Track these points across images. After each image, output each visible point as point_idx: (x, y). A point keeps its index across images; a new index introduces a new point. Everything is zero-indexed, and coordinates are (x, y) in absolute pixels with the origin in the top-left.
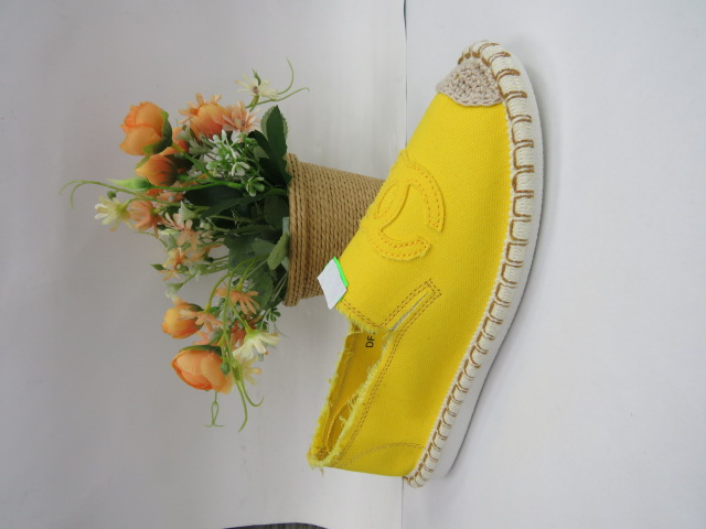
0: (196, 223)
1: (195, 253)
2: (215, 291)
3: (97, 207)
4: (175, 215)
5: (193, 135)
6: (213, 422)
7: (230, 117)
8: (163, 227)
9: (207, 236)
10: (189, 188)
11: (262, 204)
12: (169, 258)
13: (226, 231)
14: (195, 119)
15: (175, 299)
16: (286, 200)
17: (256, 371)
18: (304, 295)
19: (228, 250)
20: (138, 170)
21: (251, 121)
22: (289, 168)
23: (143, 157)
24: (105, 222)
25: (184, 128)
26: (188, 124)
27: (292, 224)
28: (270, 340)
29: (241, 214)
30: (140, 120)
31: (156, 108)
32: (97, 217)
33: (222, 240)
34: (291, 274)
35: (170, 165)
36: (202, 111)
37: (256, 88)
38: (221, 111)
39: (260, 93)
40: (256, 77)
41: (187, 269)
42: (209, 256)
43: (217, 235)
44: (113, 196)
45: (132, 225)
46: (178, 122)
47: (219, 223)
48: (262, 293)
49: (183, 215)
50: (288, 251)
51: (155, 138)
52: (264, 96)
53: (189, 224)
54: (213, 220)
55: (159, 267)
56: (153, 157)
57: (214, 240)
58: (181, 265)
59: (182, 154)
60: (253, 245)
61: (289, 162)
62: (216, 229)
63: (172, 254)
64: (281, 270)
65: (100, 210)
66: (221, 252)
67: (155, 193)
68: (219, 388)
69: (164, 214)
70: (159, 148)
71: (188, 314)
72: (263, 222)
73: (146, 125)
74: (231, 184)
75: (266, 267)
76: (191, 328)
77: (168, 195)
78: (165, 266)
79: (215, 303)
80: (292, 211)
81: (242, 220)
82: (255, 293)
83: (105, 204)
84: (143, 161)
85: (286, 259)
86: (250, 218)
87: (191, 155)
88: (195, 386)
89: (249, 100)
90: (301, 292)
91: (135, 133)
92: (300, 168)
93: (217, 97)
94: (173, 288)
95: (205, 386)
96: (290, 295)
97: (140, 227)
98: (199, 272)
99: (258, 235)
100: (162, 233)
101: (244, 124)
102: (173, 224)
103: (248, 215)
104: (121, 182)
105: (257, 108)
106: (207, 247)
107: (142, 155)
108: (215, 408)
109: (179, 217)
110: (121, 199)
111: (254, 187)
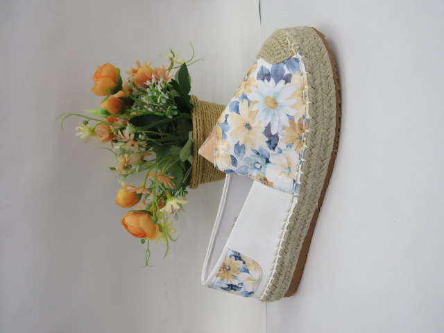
0: (136, 135)
1: (134, 158)
2: (148, 175)
3: (77, 129)
4: (124, 131)
5: (134, 85)
6: (147, 263)
7: (156, 74)
8: (116, 141)
9: (144, 144)
11: (176, 123)
12: (119, 162)
13: (154, 141)
14: (136, 74)
15: (123, 184)
16: (190, 121)
17: (173, 231)
18: (202, 181)
19: (155, 154)
20: (102, 104)
22: (192, 101)
23: (105, 97)
24: (82, 137)
25: (129, 81)
26: (131, 79)
27: (193, 136)
29: (163, 131)
30: (104, 74)
31: (113, 67)
32: (77, 135)
33: (151, 149)
34: (194, 165)
35: (121, 103)
36: (140, 71)
37: (171, 58)
38: (151, 70)
39: (174, 61)
40: (172, 52)
41: (131, 166)
42: (144, 159)
43: (149, 144)
44: (86, 123)
46: (126, 79)
47: (150, 136)
48: (176, 178)
49: (129, 130)
50: (192, 151)
51: (112, 84)
53: (133, 136)
54: (147, 134)
55: (113, 169)
56: (111, 97)
57: (147, 149)
59: (128, 95)
60: (171, 149)
61: (192, 98)
62: (148, 139)
63: (121, 160)
65: (79, 130)
66: (152, 156)
67: (112, 121)
68: (151, 237)
69: (117, 133)
73: (106, 76)
74: (157, 114)
75: (180, 161)
77: (120, 121)
79: (148, 186)
80: (194, 127)
81: (164, 134)
82: (172, 177)
83: (82, 127)
84: (105, 99)
85: (191, 156)
86: (169, 133)
87: (133, 96)
88: (136, 235)
89: (168, 65)
90: (200, 177)
91: (100, 81)
92: (199, 102)
93: (149, 63)
94: (122, 177)
95: (142, 235)
96: (193, 181)
97: (103, 141)
98: (138, 166)
99: (174, 145)
100: (117, 147)
101: (165, 78)
102: (123, 137)
103: (168, 131)
104: (92, 111)
105: (172, 70)
106: (142, 154)
107: (104, 94)
108: (148, 253)
109: (126, 132)
110: (92, 124)
111: (170, 113)
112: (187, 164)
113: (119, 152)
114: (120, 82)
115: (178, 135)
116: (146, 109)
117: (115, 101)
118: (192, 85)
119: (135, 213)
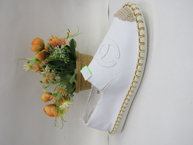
0: (51, 70)
2: (55, 89)
3: (24, 66)
4: (45, 68)
5: (51, 46)
6: (55, 126)
7: (61, 41)
8: (42, 71)
10: (50, 61)
11: (69, 65)
12: (44, 80)
13: (59, 72)
14: (51, 42)
15: (45, 91)
16: (75, 64)
17: (67, 111)
20: (35, 56)
21: (67, 42)
23: (36, 52)
24: (26, 70)
25: (48, 44)
26: (49, 43)
27: (76, 71)
28: (70, 103)
29: (63, 68)
30: (36, 42)
31: (40, 39)
32: (24, 68)
34: (77, 84)
35: (44, 54)
37: (68, 33)
38: (58, 40)
40: (69, 30)
41: (49, 83)
42: (55, 79)
44: (29, 62)
45: (34, 71)
47: (57, 70)
48: (68, 90)
49: (47, 68)
50: (76, 78)
51: (40, 47)
52: (70, 35)
53: (49, 71)
54: (56, 69)
55: (41, 82)
56: (39, 52)
57: (56, 75)
58: (47, 81)
59: (47, 51)
60: (67, 76)
61: (77, 53)
62: (56, 72)
63: (45, 78)
64: (74, 83)
65: (25, 67)
66: (58, 78)
68: (56, 116)
69: (42, 68)
70: (41, 50)
71: (48, 96)
72: (69, 70)
73: (37, 44)
74: (61, 60)
76: (48, 100)
77: (44, 63)
78: (43, 82)
79: (56, 92)
80: (77, 67)
81: (63, 69)
82: (67, 90)
83: (26, 65)
84: (37, 53)
85: (75, 80)
86: (66, 69)
87: (50, 52)
88: (50, 116)
89: (67, 36)
90: (80, 89)
91: (34, 46)
92: (80, 55)
93: (57, 36)
94: (44, 88)
95: (52, 116)
96: (76, 90)
97: (36, 71)
98: (52, 84)
99: (68, 73)
101: (65, 43)
102: (44, 70)
104: (30, 59)
108: (56, 122)
110: (31, 64)
111: (66, 60)
114: (44, 46)
119: (50, 106)
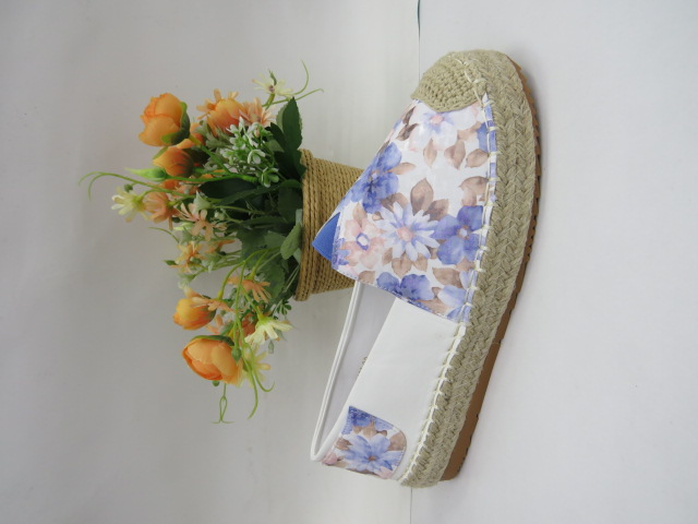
0: (210, 213)
1: (207, 249)
2: (227, 279)
3: (113, 198)
4: (190, 205)
5: (210, 130)
6: (221, 418)
7: (247, 113)
8: (177, 220)
9: (223, 227)
11: (275, 195)
12: (181, 253)
13: (240, 222)
14: (213, 112)
15: (187, 290)
16: (299, 193)
17: (265, 367)
18: (315, 290)
19: (241, 243)
20: (156, 160)
21: (267, 116)
22: (303, 161)
23: (161, 148)
24: (122, 212)
25: (201, 123)
26: (205, 119)
27: (302, 217)
28: (282, 327)
29: (255, 206)
30: (160, 110)
31: (176, 100)
32: (113, 208)
33: (235, 234)
34: (303, 265)
35: (187, 158)
36: (220, 106)
37: (271, 87)
38: (238, 107)
39: (275, 92)
40: (272, 77)
41: (200, 262)
42: (223, 250)
43: (231, 227)
44: (129, 188)
46: (196, 118)
47: (233, 214)
48: (273, 285)
49: (199, 204)
50: (301, 242)
51: (173, 128)
52: (280, 95)
53: (204, 213)
54: (228, 211)
55: (172, 263)
56: (170, 148)
57: (226, 235)
58: (194, 261)
59: (199, 146)
60: (266, 238)
61: (303, 156)
62: (230, 220)
63: (185, 249)
65: (117, 201)
66: (235, 246)
67: (171, 187)
68: (229, 379)
69: (179, 207)
71: (199, 302)
73: (165, 115)
74: (245, 178)
75: (280, 258)
77: (184, 188)
78: (177, 262)
79: (227, 296)
80: (306, 201)
81: (256, 212)
82: (267, 284)
83: (122, 195)
84: (161, 152)
85: (299, 250)
86: (264, 210)
87: (207, 148)
88: (205, 376)
89: (265, 98)
90: (312, 284)
91: (154, 123)
92: (314, 162)
93: (234, 94)
94: (185, 279)
95: (216, 377)
96: (301, 290)
97: (156, 219)
98: (212, 264)
99: (271, 229)
100: (179, 228)
101: (260, 120)
102: (188, 215)
103: (262, 207)
104: (139, 172)
105: (272, 107)
106: (219, 241)
107: (160, 145)
108: (224, 403)
109: (195, 207)
110: (138, 192)
111: (267, 178)
112: (292, 262)
113: (182, 238)
114: (187, 125)
115: (277, 214)
116: (227, 170)
117: (177, 153)
118: (304, 133)
119: (206, 340)
